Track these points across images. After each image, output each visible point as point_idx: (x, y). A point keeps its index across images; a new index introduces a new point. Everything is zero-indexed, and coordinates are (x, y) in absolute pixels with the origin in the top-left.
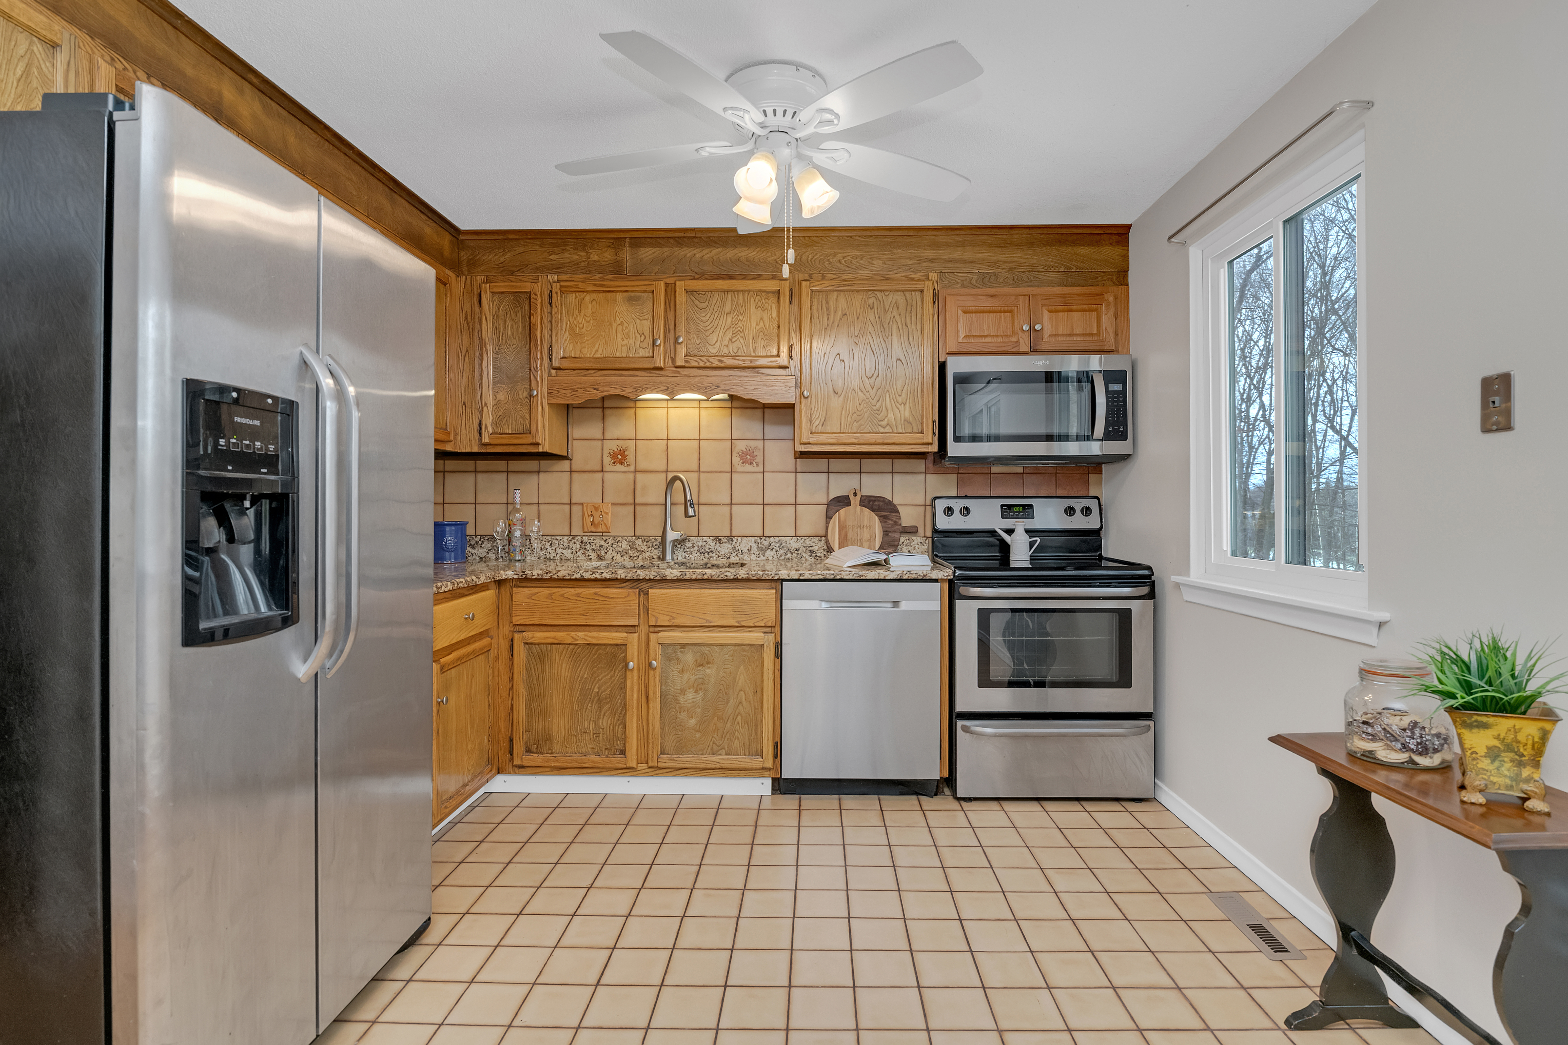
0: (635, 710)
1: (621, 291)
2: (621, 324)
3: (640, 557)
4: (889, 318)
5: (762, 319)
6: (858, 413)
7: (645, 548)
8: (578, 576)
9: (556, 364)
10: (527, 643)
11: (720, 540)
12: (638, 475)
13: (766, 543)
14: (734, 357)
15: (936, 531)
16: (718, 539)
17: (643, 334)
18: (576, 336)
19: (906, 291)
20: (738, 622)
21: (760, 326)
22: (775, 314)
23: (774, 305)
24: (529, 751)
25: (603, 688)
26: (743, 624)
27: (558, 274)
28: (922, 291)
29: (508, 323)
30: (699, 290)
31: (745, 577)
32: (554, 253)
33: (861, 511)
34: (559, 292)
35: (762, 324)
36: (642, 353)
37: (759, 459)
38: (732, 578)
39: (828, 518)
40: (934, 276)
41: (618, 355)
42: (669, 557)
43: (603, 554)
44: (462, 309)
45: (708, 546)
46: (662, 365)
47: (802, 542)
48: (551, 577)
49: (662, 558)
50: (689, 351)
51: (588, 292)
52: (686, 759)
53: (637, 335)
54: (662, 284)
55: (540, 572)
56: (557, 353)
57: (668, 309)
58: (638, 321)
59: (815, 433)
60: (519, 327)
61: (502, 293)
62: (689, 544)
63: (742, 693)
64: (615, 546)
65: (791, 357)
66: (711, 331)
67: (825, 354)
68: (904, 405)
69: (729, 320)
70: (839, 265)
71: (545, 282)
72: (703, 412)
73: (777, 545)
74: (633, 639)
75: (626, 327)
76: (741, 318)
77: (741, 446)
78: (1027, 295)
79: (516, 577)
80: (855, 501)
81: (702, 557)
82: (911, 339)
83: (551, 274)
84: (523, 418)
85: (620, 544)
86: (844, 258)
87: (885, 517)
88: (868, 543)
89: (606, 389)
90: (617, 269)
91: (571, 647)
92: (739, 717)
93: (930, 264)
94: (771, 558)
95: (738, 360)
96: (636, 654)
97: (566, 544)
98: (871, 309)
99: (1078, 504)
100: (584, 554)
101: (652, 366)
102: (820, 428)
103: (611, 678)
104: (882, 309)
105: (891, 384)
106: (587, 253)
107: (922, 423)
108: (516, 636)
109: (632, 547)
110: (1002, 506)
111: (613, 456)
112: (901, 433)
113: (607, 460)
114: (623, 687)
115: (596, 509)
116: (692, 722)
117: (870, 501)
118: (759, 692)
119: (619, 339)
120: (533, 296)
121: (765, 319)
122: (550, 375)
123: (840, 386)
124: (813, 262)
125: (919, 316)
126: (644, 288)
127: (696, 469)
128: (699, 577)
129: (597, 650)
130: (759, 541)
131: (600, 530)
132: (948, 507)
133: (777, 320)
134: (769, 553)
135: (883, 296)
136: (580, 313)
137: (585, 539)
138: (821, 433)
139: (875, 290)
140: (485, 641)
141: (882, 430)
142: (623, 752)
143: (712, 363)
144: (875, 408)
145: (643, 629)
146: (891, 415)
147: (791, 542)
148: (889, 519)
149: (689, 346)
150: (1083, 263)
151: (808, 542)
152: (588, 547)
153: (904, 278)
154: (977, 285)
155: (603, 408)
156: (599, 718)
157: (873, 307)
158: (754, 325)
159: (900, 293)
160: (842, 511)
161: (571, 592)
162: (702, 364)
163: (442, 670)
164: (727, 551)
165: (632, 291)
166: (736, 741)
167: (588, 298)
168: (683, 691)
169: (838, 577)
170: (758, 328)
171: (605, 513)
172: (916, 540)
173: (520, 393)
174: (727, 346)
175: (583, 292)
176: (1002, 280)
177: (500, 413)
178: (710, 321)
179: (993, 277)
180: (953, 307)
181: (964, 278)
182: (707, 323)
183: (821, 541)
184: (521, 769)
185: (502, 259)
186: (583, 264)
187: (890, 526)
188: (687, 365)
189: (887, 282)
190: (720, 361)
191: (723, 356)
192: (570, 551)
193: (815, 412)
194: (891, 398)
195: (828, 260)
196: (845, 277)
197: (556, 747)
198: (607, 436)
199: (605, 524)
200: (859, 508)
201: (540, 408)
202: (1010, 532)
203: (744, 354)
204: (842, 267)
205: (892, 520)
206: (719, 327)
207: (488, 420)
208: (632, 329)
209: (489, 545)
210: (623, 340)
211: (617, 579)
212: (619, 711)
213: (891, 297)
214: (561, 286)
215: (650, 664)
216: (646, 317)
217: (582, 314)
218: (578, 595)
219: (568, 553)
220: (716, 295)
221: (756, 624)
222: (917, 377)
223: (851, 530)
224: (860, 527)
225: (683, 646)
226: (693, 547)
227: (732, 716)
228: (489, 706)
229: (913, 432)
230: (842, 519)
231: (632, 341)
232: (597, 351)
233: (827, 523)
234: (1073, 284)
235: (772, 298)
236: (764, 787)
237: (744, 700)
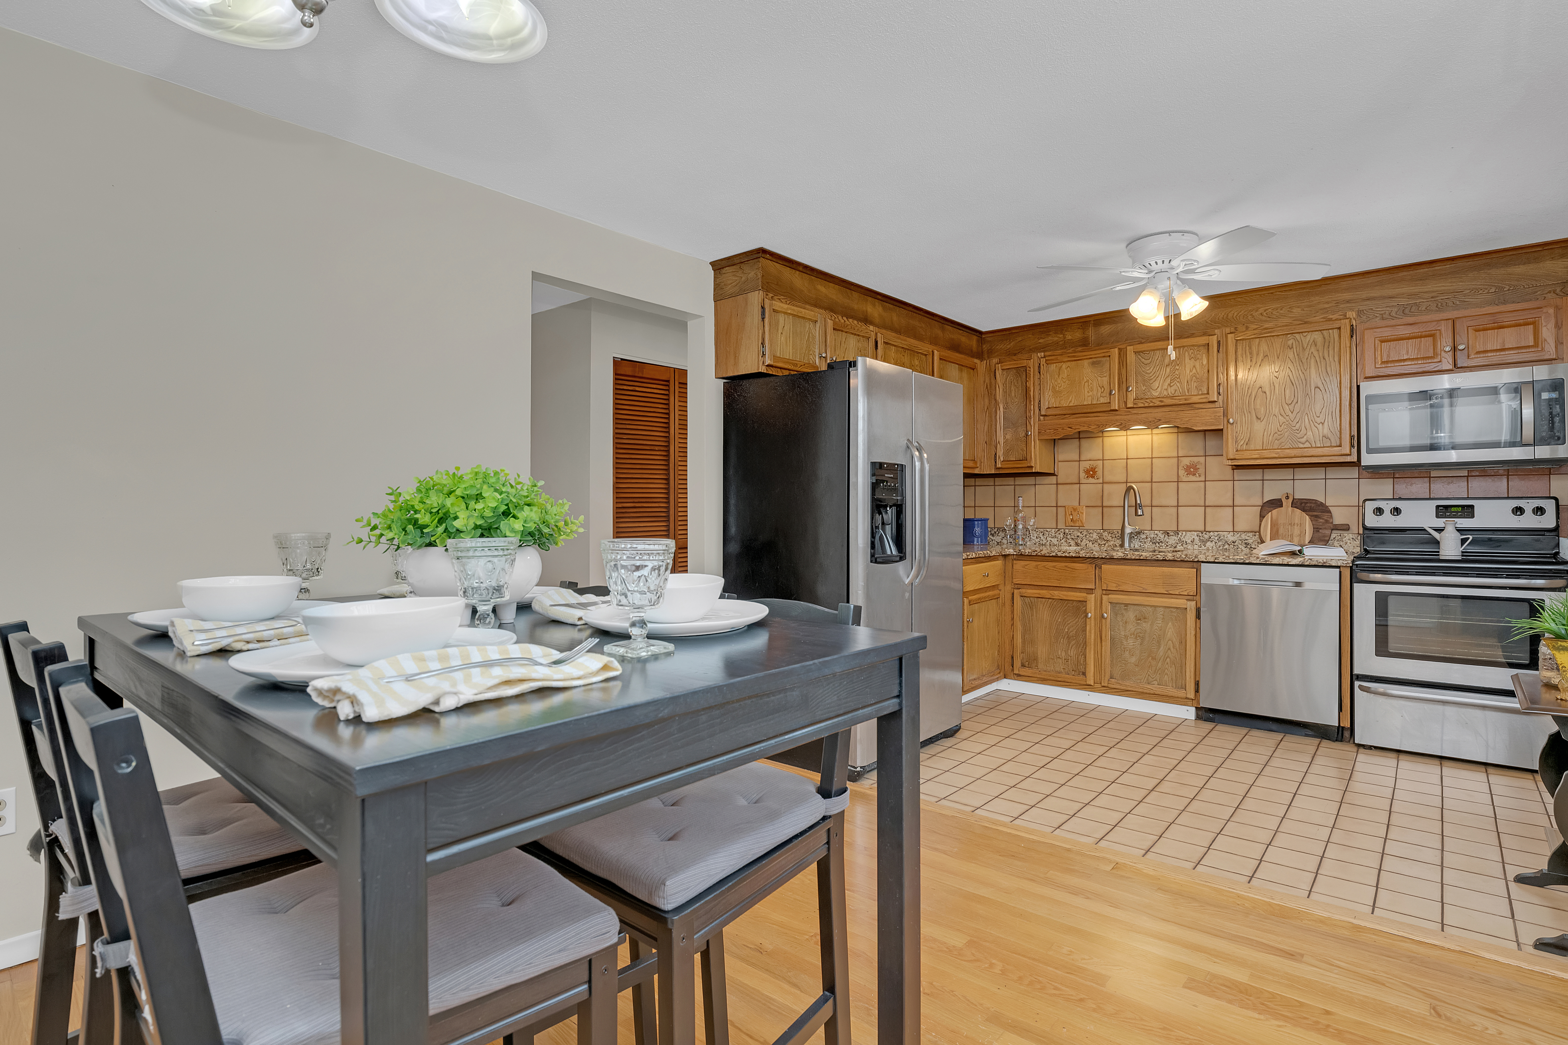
0: (1092, 646)
1: (1087, 359)
2: (1088, 381)
3: (1106, 545)
4: (1307, 354)
5: (1194, 366)
6: (1279, 433)
7: (1110, 538)
8: (1054, 554)
9: (1043, 413)
10: (1022, 596)
11: (1168, 533)
12: (1105, 485)
13: (1206, 536)
14: (1172, 397)
15: (1365, 528)
16: (1167, 533)
17: (1103, 387)
18: (1056, 393)
19: (1324, 330)
20: (1167, 591)
21: (1193, 372)
22: (1205, 362)
23: (1204, 355)
24: (1023, 665)
25: (1071, 629)
26: (1171, 592)
27: (1044, 352)
28: (1339, 328)
29: (1013, 388)
30: (1144, 351)
31: (1171, 558)
32: (1042, 338)
33: (1293, 511)
34: (1045, 364)
35: (1194, 371)
36: (1102, 400)
37: (1201, 471)
38: (1161, 559)
39: (1262, 517)
40: (1352, 314)
41: (1085, 403)
42: (1127, 545)
43: (1079, 542)
44: (985, 382)
45: (1158, 538)
46: (1117, 408)
47: (1238, 536)
48: (1037, 554)
49: (1122, 545)
50: (1137, 395)
51: (1064, 362)
52: (1129, 685)
53: (1099, 388)
54: (1116, 350)
55: (1030, 551)
56: (1044, 405)
57: (1122, 367)
58: (1099, 378)
59: (1240, 451)
60: (1019, 390)
61: (1009, 369)
62: (1143, 536)
63: (1170, 642)
64: (1088, 537)
65: (1219, 393)
66: (1154, 379)
67: (1248, 388)
68: (1323, 424)
69: (1168, 370)
70: (1261, 317)
71: (1036, 358)
72: (1155, 437)
73: (1216, 538)
74: (1091, 598)
75: (1091, 384)
76: (1177, 367)
77: (1186, 461)
78: (1450, 319)
79: (1015, 553)
80: (1287, 503)
81: (1154, 546)
82: (1329, 369)
83: (1040, 352)
84: (1022, 450)
85: (1091, 535)
86: (1265, 311)
87: (1316, 516)
88: (1298, 538)
89: (1077, 427)
90: (1084, 343)
91: (1050, 600)
92: (1168, 659)
93: (1348, 305)
94: (1211, 548)
95: (1175, 399)
96: (1093, 608)
97: (1053, 534)
98: (1290, 349)
99: (1530, 505)
100: (1066, 541)
101: (1109, 409)
102: (1244, 447)
103: (1076, 623)
104: (1301, 348)
105: (1310, 407)
106: (1064, 335)
107: (1340, 438)
108: (1016, 591)
109: (1101, 537)
110: (1438, 507)
111: (1087, 472)
112: (1319, 447)
113: (1082, 475)
114: (1084, 630)
115: (1075, 510)
116: (1133, 660)
117: (1301, 504)
118: (1183, 642)
119: (1086, 392)
120: (1028, 369)
121: (1198, 366)
122: (1039, 420)
123: (1262, 413)
124: (1238, 318)
125: (1336, 349)
126: (1103, 355)
127: (1149, 480)
128: (1137, 558)
129: (1067, 604)
130: (1201, 535)
131: (1077, 525)
132: (1376, 509)
133: (1207, 366)
134: (1209, 544)
135: (1302, 336)
136: (1059, 376)
137: (1067, 531)
138: (1246, 450)
139: (1293, 333)
140: (996, 592)
141: (1302, 446)
142: (1084, 674)
143: (1155, 403)
144: (1294, 428)
145: (1098, 592)
146: (1310, 433)
147: (1228, 536)
148: (1320, 518)
149: (1137, 392)
150: (1518, 280)
151: (1243, 536)
152: (1069, 537)
153: (1322, 320)
154: (1396, 316)
155: (1080, 438)
156: (1068, 649)
157: (1292, 347)
158: (1188, 372)
159: (1317, 333)
160: (1275, 512)
161: (1050, 564)
162: (1146, 405)
163: (970, 603)
164: (1174, 542)
165: (1095, 358)
166: (1166, 676)
167: (1064, 366)
168: (1126, 637)
169: (1247, 562)
170: (1191, 374)
171: (1081, 512)
172: (1348, 536)
173: (1020, 433)
174: (1167, 390)
175: (1061, 362)
176: (1424, 309)
177: (1008, 448)
178: (1153, 373)
179: (1414, 308)
180: (1370, 339)
181: (1383, 312)
182: (1151, 375)
183: (1255, 535)
184: (1019, 677)
185: (1008, 347)
186: (1061, 343)
187: (1321, 524)
188: (1135, 406)
189: (1305, 325)
190: (1161, 401)
191: (1163, 397)
192: (1056, 539)
193: (1240, 434)
194: (1310, 420)
195: (1251, 315)
196: (1266, 326)
197: (1041, 666)
198: (1083, 458)
199: (1081, 521)
200: (1290, 509)
201: (1033, 443)
202: (1440, 530)
203: (1180, 395)
204: (1264, 318)
205: (1323, 519)
206: (1160, 376)
207: (1000, 453)
208: (1095, 385)
209: (1002, 534)
210: (1088, 392)
211: (1079, 557)
212: (1082, 646)
213: (1309, 337)
214: (1046, 360)
215: (1103, 616)
216: (1105, 375)
217: (1060, 377)
218: (1054, 567)
219: (1055, 541)
220: (1158, 352)
221: (1181, 593)
222: (1335, 401)
223: (1282, 527)
224: (1290, 524)
225: (1126, 605)
226: (1147, 538)
227: (1163, 658)
228: (999, 633)
229: (1331, 446)
230: (1274, 517)
231: (1095, 393)
232: (1071, 401)
233: (1261, 521)
234: (1505, 302)
235: (1203, 350)
236: (1189, 713)
237: (1172, 647)
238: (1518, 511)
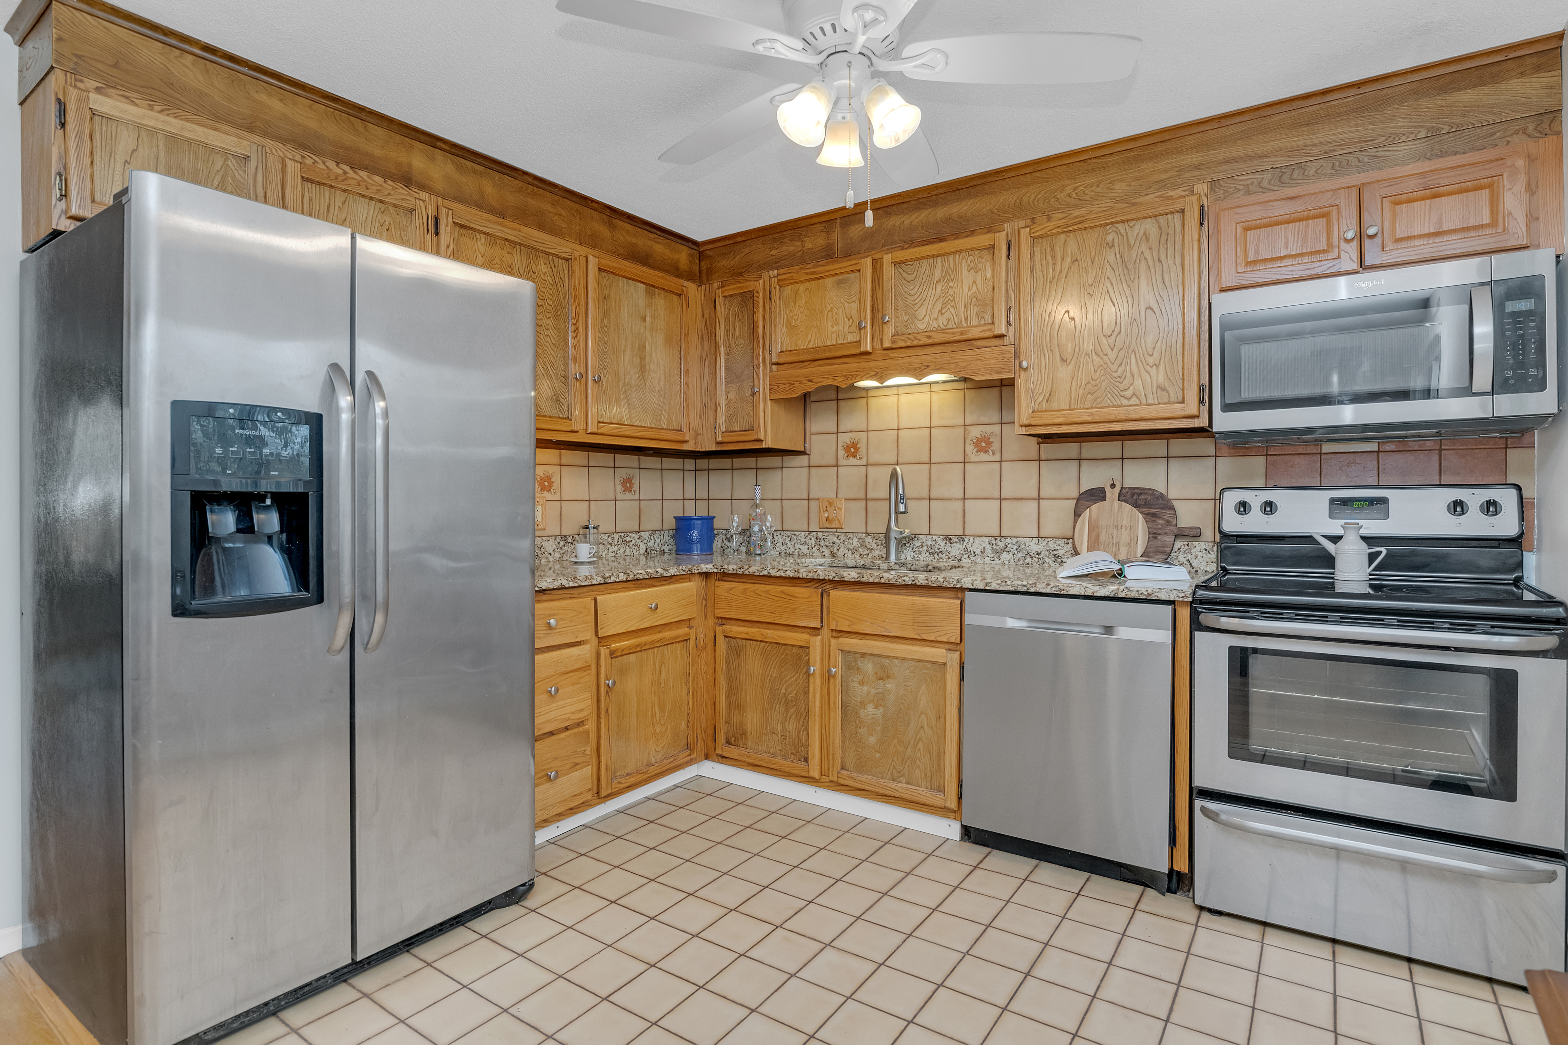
0: (818, 719)
1: (831, 276)
2: (831, 310)
3: (870, 556)
4: (1134, 255)
5: (974, 282)
6: (1093, 383)
7: (874, 546)
9: (775, 360)
10: (726, 636)
11: (950, 539)
12: (870, 468)
13: (1001, 545)
14: (943, 331)
15: (1225, 536)
16: (948, 539)
17: (851, 317)
18: (792, 328)
19: (1159, 215)
20: (919, 635)
21: (973, 291)
22: (989, 275)
23: (988, 264)
24: (728, 742)
25: (789, 690)
26: (924, 637)
27: (777, 268)
28: (1183, 211)
29: (737, 324)
30: (907, 261)
31: (924, 583)
32: (774, 248)
33: (1120, 507)
34: (777, 286)
35: (974, 288)
36: (851, 338)
37: (996, 446)
39: (1077, 515)
40: (1202, 188)
41: (829, 343)
42: (893, 557)
43: (836, 551)
44: (703, 316)
45: (937, 546)
46: (869, 349)
47: (1044, 544)
49: (887, 558)
50: (897, 329)
51: (801, 282)
52: (865, 779)
53: (846, 319)
54: (869, 261)
56: (775, 348)
57: (877, 287)
58: (846, 305)
59: (1038, 411)
60: (745, 326)
61: (732, 295)
62: (917, 543)
63: (923, 716)
64: (846, 543)
65: (1009, 323)
66: (920, 304)
67: (1050, 313)
68: (1157, 366)
69: (939, 289)
70: (1068, 199)
71: (767, 279)
72: (935, 397)
73: (1015, 547)
74: (816, 642)
75: (836, 313)
76: (951, 284)
77: (975, 432)
78: (1354, 186)
80: (1112, 495)
81: (932, 558)
82: (1166, 278)
83: (773, 269)
84: (748, 415)
85: (851, 541)
86: (1074, 190)
87: (1153, 515)
88: (1127, 548)
89: (819, 380)
90: (829, 254)
91: (762, 644)
92: (920, 744)
93: (1196, 173)
94: (1007, 563)
95: (948, 333)
96: (818, 658)
97: (803, 540)
98: (1110, 248)
99: (1474, 498)
100: (819, 550)
101: (858, 351)
102: (1044, 406)
103: (796, 680)
104: (1126, 246)
105: (1138, 341)
106: (802, 242)
107: (1183, 389)
108: (718, 628)
109: (863, 544)
110: (1332, 501)
111: (847, 449)
112: (1152, 405)
113: (841, 453)
114: (807, 693)
115: (831, 504)
116: (872, 740)
117: (1133, 495)
118: (941, 717)
119: (830, 326)
120: (756, 294)
121: (979, 282)
122: (771, 371)
123: (1069, 351)
124: (1036, 203)
125: (1178, 246)
126: (851, 268)
127: (927, 460)
129: (784, 651)
130: (993, 542)
131: (834, 526)
132: (1240, 502)
133: (991, 281)
134: (1005, 556)
135: (1127, 228)
136: (795, 304)
137: (820, 534)
138: (1046, 411)
139: (1114, 223)
140: (682, 631)
141: (1125, 402)
142: (806, 760)
143: (920, 340)
144: (1115, 375)
145: (825, 632)
146: (1138, 383)
147: (1031, 544)
148: (1159, 517)
149: (897, 324)
150: (1464, 116)
151: (1052, 545)
152: (822, 543)
153: (1157, 199)
154: (1270, 187)
155: (838, 400)
156: (786, 721)
157: (1113, 245)
158: (966, 290)
159: (1150, 220)
160: (1095, 507)
161: (762, 588)
162: (909, 344)
163: (613, 654)
164: (958, 552)
165: (841, 274)
166: (917, 770)
167: (802, 287)
168: (863, 704)
169: (1032, 590)
170: (970, 293)
171: (838, 508)
172: (1199, 546)
173: (746, 391)
174: (936, 319)
175: (797, 283)
176: (1312, 172)
177: (731, 412)
178: (918, 294)
179: (1297, 172)
180: (1229, 225)
181: (1249, 182)
182: (916, 297)
183: (1068, 543)
184: (723, 759)
185: (732, 263)
186: (798, 254)
187: (1160, 526)
188: (894, 346)
189: (1132, 209)
190: (929, 337)
191: (932, 331)
192: (806, 547)
193: (1038, 386)
194: (1139, 360)
195: (1055, 197)
196: (1077, 213)
197: (750, 744)
198: (841, 429)
199: (838, 520)
200: (1117, 503)
201: (762, 404)
202: (1335, 539)
203: (954, 326)
204: (1073, 202)
205: (1163, 519)
206: (928, 299)
207: (721, 419)
208: (841, 314)
209: (741, 539)
210: (832, 326)
211: (799, 578)
212: (803, 716)
213: (1137, 228)
214: (779, 280)
215: (829, 671)
216: (854, 299)
217: (797, 306)
218: (767, 592)
219: (804, 549)
220: (925, 262)
221: (939, 639)
222: (1175, 328)
223: (1104, 531)
224: (1116, 527)
225: (864, 655)
226: (922, 546)
227: (913, 740)
228: (688, 693)
229: (1169, 402)
230: (1094, 516)
231: (841, 327)
232: (810, 341)
233: (1075, 522)
234: (1442, 155)
235: (986, 255)
236: (951, 830)
237: (926, 725)
238: (1457, 507)
